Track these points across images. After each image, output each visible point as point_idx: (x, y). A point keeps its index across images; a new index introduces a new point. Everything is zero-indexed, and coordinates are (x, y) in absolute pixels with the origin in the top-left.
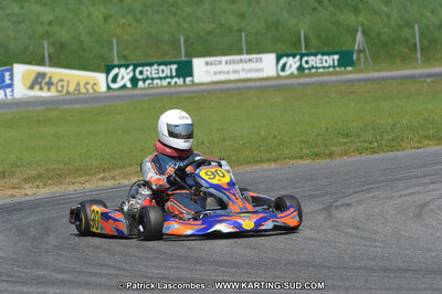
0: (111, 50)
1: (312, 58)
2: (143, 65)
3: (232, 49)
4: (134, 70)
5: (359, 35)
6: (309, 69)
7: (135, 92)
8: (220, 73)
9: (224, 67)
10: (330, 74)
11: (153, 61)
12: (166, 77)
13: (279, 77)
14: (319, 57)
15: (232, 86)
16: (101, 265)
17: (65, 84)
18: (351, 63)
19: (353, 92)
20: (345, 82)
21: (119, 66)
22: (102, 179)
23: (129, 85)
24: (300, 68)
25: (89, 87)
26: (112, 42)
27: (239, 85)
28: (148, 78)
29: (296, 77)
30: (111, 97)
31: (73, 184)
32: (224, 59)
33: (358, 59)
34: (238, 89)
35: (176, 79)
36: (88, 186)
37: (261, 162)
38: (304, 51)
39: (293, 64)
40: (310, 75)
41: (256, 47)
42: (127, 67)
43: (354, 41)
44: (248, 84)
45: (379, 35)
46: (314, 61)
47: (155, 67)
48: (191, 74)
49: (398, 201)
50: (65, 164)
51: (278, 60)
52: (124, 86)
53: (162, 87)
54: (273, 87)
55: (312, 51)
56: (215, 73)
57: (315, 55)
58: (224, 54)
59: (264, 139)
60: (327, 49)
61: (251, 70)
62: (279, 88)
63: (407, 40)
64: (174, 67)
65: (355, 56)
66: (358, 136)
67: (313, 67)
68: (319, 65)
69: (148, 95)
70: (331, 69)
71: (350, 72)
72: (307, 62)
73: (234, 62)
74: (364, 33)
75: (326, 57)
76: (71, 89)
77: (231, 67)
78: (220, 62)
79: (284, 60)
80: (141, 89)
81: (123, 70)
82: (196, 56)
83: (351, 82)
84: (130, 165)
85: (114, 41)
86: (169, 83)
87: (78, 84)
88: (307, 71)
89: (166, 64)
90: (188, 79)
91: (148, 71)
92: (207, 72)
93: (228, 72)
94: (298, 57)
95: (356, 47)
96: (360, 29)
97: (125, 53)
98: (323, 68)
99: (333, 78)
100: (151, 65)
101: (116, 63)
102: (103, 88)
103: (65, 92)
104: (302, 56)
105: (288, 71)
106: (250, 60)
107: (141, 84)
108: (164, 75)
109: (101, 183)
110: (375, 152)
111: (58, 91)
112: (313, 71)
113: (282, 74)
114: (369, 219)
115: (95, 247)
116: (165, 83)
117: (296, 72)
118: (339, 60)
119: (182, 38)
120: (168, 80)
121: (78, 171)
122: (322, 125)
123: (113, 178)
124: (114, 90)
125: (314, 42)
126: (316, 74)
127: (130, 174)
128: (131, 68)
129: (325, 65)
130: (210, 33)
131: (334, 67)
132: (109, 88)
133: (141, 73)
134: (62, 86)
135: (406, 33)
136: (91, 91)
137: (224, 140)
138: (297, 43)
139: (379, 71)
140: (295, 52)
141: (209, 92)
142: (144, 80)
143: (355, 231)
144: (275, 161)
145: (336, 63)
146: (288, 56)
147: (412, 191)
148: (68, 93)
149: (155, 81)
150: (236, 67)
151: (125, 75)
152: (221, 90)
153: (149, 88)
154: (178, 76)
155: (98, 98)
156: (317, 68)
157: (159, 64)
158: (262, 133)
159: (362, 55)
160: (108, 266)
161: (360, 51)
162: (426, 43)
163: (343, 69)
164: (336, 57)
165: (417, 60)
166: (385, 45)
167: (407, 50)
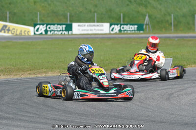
0: (37, 17)
2: (51, 24)
3: (90, 20)
4: (46, 27)
5: (147, 18)
6: (124, 31)
7: (46, 36)
8: (84, 30)
9: (86, 28)
10: (133, 34)
11: (55, 23)
12: (60, 31)
13: (110, 34)
14: (129, 26)
15: (89, 36)
16: (27, 112)
17: (15, 31)
18: (142, 29)
19: (142, 43)
20: (139, 38)
21: (40, 24)
22: (29, 74)
23: (44, 33)
24: (120, 30)
25: (26, 33)
26: (37, 14)
27: (92, 36)
28: (52, 30)
29: (118, 34)
30: (35, 38)
31: (17, 75)
32: (87, 24)
33: (146, 28)
34: (92, 38)
35: (65, 32)
36: (23, 76)
38: (122, 23)
39: (117, 28)
40: (124, 34)
41: (101, 20)
42: (43, 25)
43: (145, 20)
44: (97, 36)
45: (155, 18)
46: (126, 27)
47: (56, 26)
48: (71, 30)
49: (160, 92)
50: (13, 66)
51: (111, 26)
52: (41, 34)
53: (58, 35)
54: (107, 38)
55: (126, 23)
56: (82, 30)
57: (127, 25)
58: (86, 22)
59: (102, 60)
60: (132, 23)
61: (98, 30)
62: (110, 39)
63: (168, 21)
64: (64, 26)
65: (144, 27)
67: (125, 30)
68: (128, 30)
69: (52, 38)
70: (133, 32)
71: (142, 34)
72: (123, 28)
73: (91, 26)
74: (149, 16)
75: (131, 26)
76: (18, 33)
77: (89, 28)
78: (85, 25)
79: (113, 26)
80: (49, 35)
81: (41, 26)
82: (74, 22)
83: (142, 38)
84: (42, 69)
85: (38, 13)
87: (21, 31)
88: (123, 32)
89: (61, 25)
90: (70, 32)
91: (52, 27)
92: (79, 30)
93: (88, 30)
94: (119, 26)
95: (145, 23)
96: (147, 15)
97: (43, 18)
98: (130, 31)
99: (134, 36)
100: (54, 25)
101: (39, 23)
102: (32, 34)
103: (15, 34)
104: (121, 25)
105: (114, 31)
106: (98, 26)
107: (49, 33)
108: (59, 30)
109: (29, 76)
111: (12, 34)
112: (126, 32)
113: (112, 32)
114: (146, 99)
115: (24, 104)
116: (60, 33)
117: (118, 32)
118: (137, 28)
119: (68, 14)
120: (61, 32)
121: (19, 70)
122: (128, 56)
123: (34, 74)
124: (37, 35)
125: (127, 19)
126: (127, 34)
127: (42, 72)
128: (45, 25)
129: (131, 30)
130: (81, 12)
131: (135, 31)
132: (35, 33)
133: (49, 28)
134: (14, 32)
135: (168, 18)
136: (27, 34)
138: (119, 19)
139: (155, 34)
140: (118, 23)
141: (79, 38)
142: (51, 31)
143: (140, 104)
145: (136, 29)
146: (115, 24)
147: (166, 87)
148: (17, 35)
149: (56, 32)
150: (93, 28)
151: (42, 29)
152: (84, 38)
153: (52, 35)
154: (66, 30)
155: (30, 38)
156: (127, 31)
157: (58, 25)
158: (102, 58)
159: (147, 26)
160: (29, 112)
161: (146, 24)
162: (176, 23)
163: (139, 32)
164: (136, 26)
165: (171, 30)
166: (158, 22)
167: (167, 25)
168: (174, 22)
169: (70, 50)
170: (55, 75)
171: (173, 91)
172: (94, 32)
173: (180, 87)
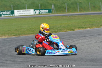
1: (42, 10)
2: (3, 11)
3: (24, 8)
6: (41, 13)
7: (1, 18)
8: (21, 13)
9: (21, 12)
10: (46, 14)
12: (8, 14)
13: (34, 15)
14: (44, 10)
18: (51, 12)
19: (51, 19)
20: (49, 16)
24: (39, 13)
27: (25, 16)
28: (4, 14)
29: (38, 15)
32: (22, 10)
33: (53, 11)
34: (25, 17)
35: (10, 15)
37: (30, 34)
38: (40, 9)
39: (37, 12)
41: (29, 8)
43: (52, 7)
45: (57, 5)
46: (43, 11)
51: (34, 10)
53: (7, 17)
55: (42, 9)
56: (20, 14)
57: (43, 10)
58: (22, 9)
59: (30, 29)
61: (28, 13)
62: (34, 17)
63: (64, 7)
64: (10, 12)
65: (52, 10)
66: (52, 28)
70: (46, 13)
71: (51, 14)
72: (41, 11)
73: (24, 11)
75: (45, 10)
77: (23, 12)
78: (21, 11)
79: (35, 11)
82: (15, 10)
83: (51, 16)
86: (9, 16)
88: (41, 14)
89: (8, 11)
90: (13, 15)
93: (22, 13)
94: (39, 10)
96: (53, 4)
100: (5, 11)
104: (40, 10)
105: (36, 14)
106: (28, 11)
107: (2, 16)
108: (7, 14)
110: (56, 32)
112: (42, 13)
113: (35, 14)
116: (8, 15)
117: (38, 14)
120: (9, 15)
125: (43, 7)
129: (45, 12)
130: (18, 4)
131: (47, 13)
133: (2, 13)
135: (64, 5)
137: (21, 29)
138: (38, 7)
139: (57, 14)
140: (38, 9)
141: (18, 18)
144: (33, 34)
146: (36, 10)
150: (25, 12)
153: (4, 17)
154: (11, 14)
156: (43, 13)
157: (7, 11)
159: (53, 10)
161: (53, 9)
162: (68, 8)
163: (49, 13)
164: (47, 10)
165: (66, 11)
166: (59, 8)
167: (64, 9)
168: (67, 7)
169: (14, 24)
170: (6, 37)
171: (68, 43)
172: (26, 14)
173: (72, 41)
